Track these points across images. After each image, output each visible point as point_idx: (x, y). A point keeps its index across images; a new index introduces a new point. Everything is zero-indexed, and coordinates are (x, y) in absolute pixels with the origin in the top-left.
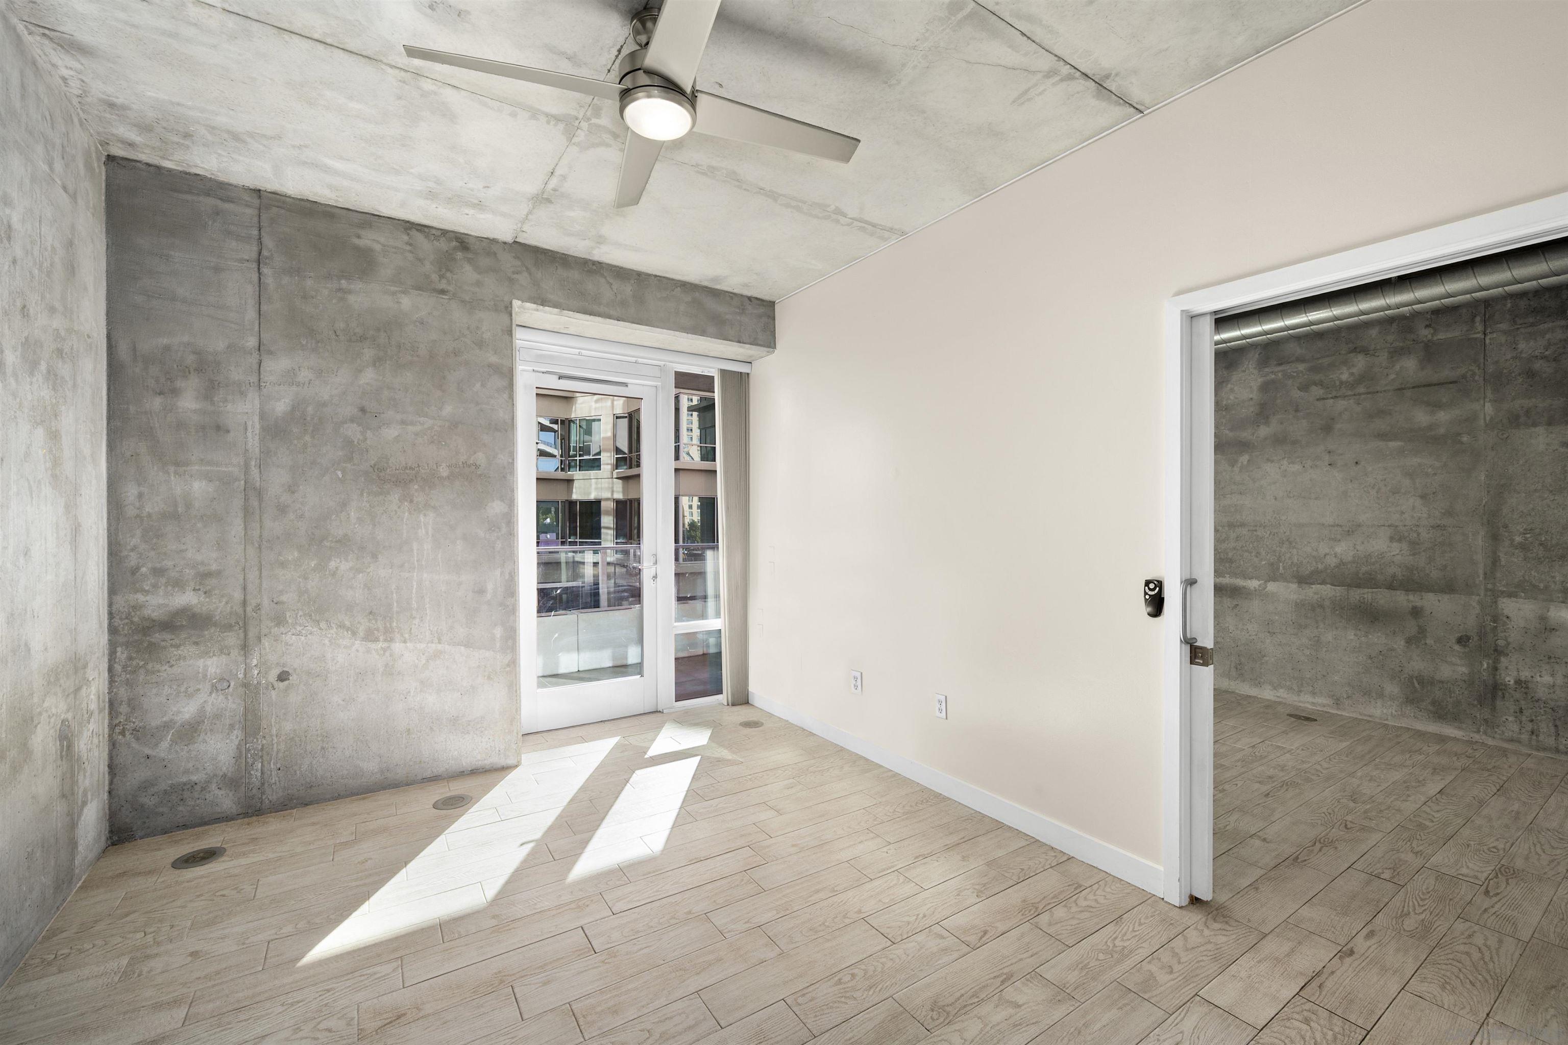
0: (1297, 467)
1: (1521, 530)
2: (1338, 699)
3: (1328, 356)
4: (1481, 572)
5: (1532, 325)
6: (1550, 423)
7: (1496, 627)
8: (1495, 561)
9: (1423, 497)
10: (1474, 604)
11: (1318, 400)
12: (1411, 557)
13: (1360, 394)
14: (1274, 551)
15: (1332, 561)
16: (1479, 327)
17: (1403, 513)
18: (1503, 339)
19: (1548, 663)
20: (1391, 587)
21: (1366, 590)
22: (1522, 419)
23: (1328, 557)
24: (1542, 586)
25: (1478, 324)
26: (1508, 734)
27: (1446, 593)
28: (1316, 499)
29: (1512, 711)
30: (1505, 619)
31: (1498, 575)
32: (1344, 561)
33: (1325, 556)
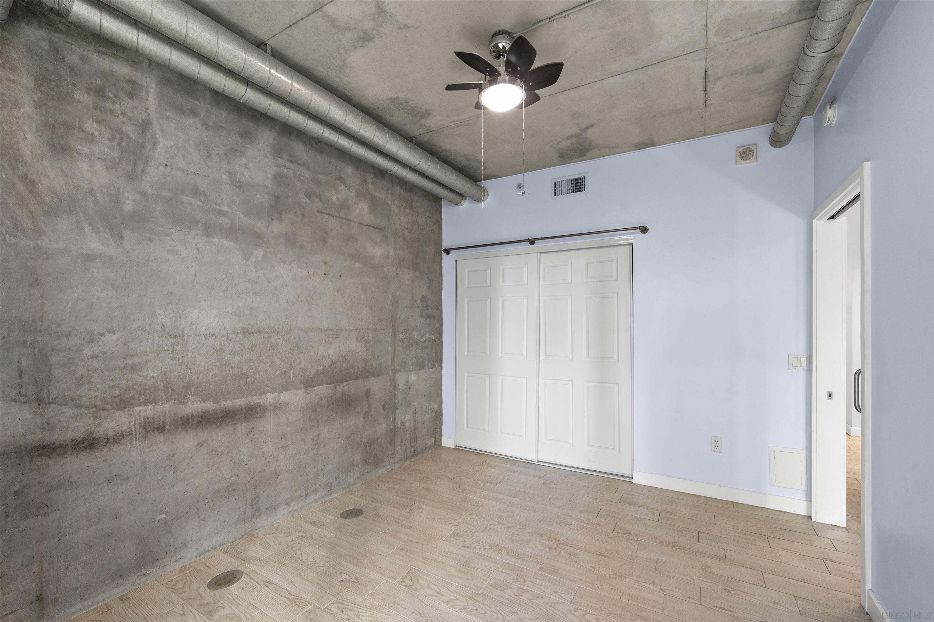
0: (303, 272)
1: (402, 330)
4: (390, 358)
5: (404, 207)
6: (409, 269)
7: (395, 393)
8: (395, 351)
9: (370, 307)
10: (388, 380)
11: (318, 211)
12: (366, 353)
13: (342, 218)
14: (287, 358)
15: (327, 362)
16: (390, 198)
17: (362, 319)
18: (397, 210)
19: (409, 407)
20: (357, 378)
21: (345, 383)
22: (402, 263)
23: (325, 359)
24: (407, 363)
26: (399, 457)
27: (379, 376)
28: (317, 305)
29: (399, 443)
30: (397, 386)
31: (396, 359)
32: (333, 361)
33: (323, 358)
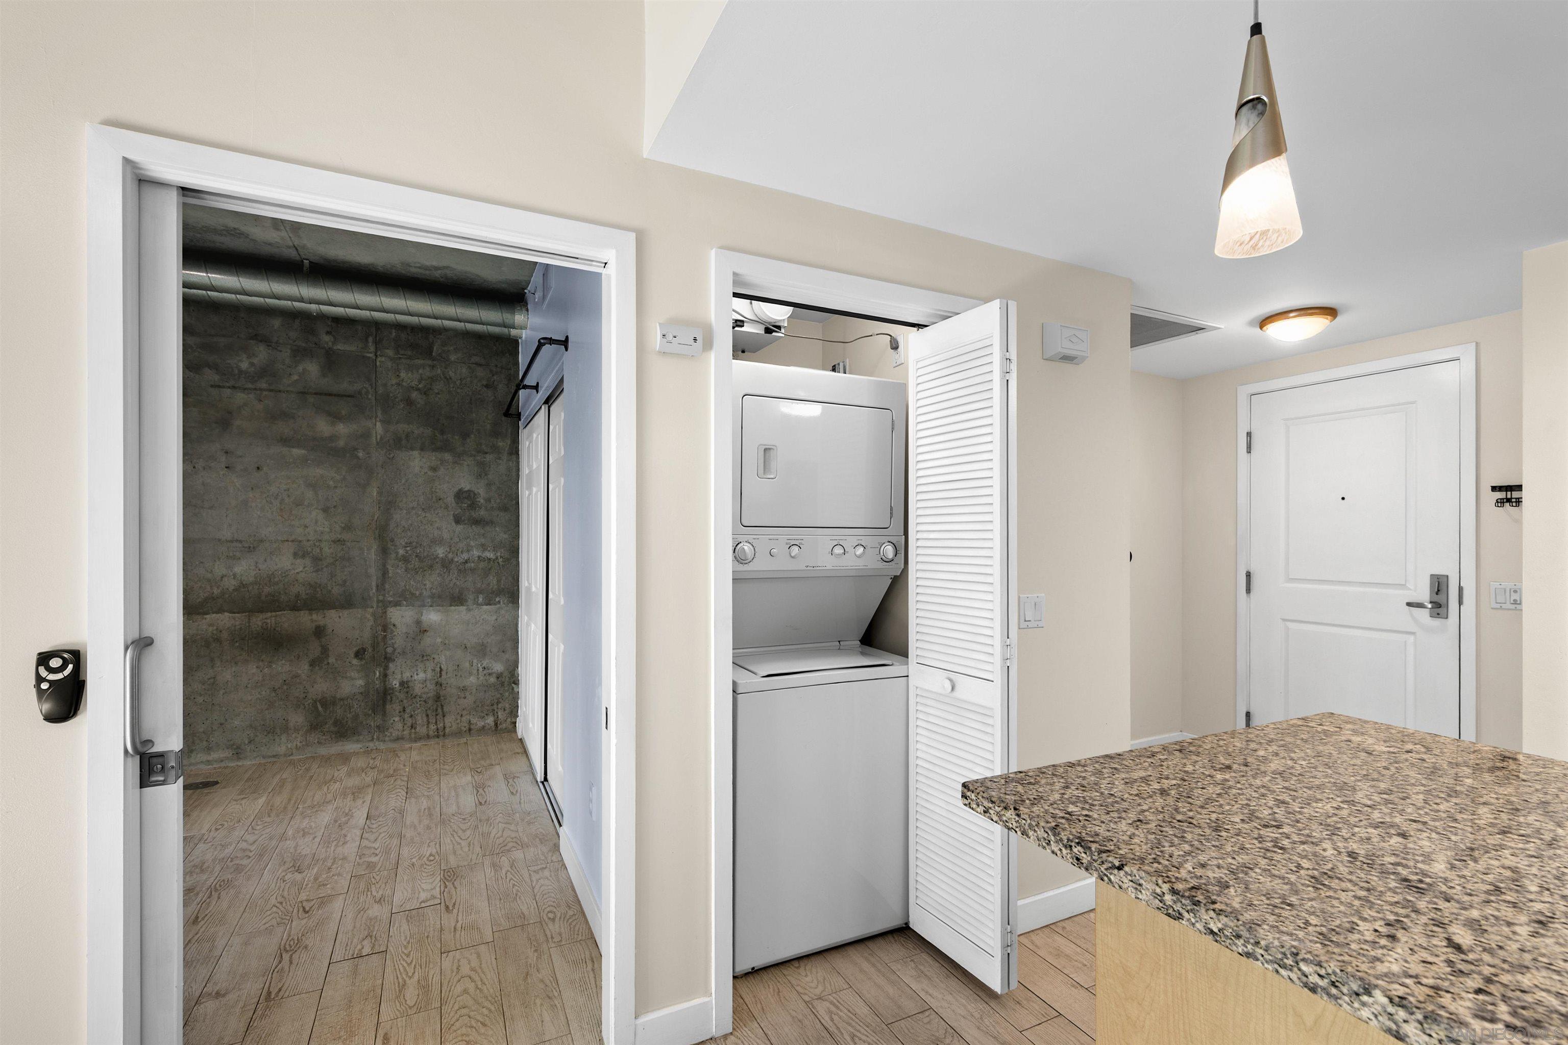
1: (403, 543)
2: (238, 748)
3: (224, 336)
4: (374, 584)
5: (410, 358)
6: (422, 449)
7: (386, 636)
8: (385, 573)
9: (325, 510)
10: (369, 616)
11: (212, 386)
12: (314, 574)
13: (261, 390)
15: (230, 584)
16: (372, 348)
17: (306, 527)
18: (389, 364)
19: (422, 661)
20: (295, 608)
21: (269, 614)
22: (404, 442)
23: (225, 579)
24: (418, 593)
25: (370, 344)
26: (395, 734)
27: (346, 608)
28: (211, 508)
29: (397, 711)
30: (392, 627)
31: (387, 586)
32: (244, 583)
33: (222, 577)
